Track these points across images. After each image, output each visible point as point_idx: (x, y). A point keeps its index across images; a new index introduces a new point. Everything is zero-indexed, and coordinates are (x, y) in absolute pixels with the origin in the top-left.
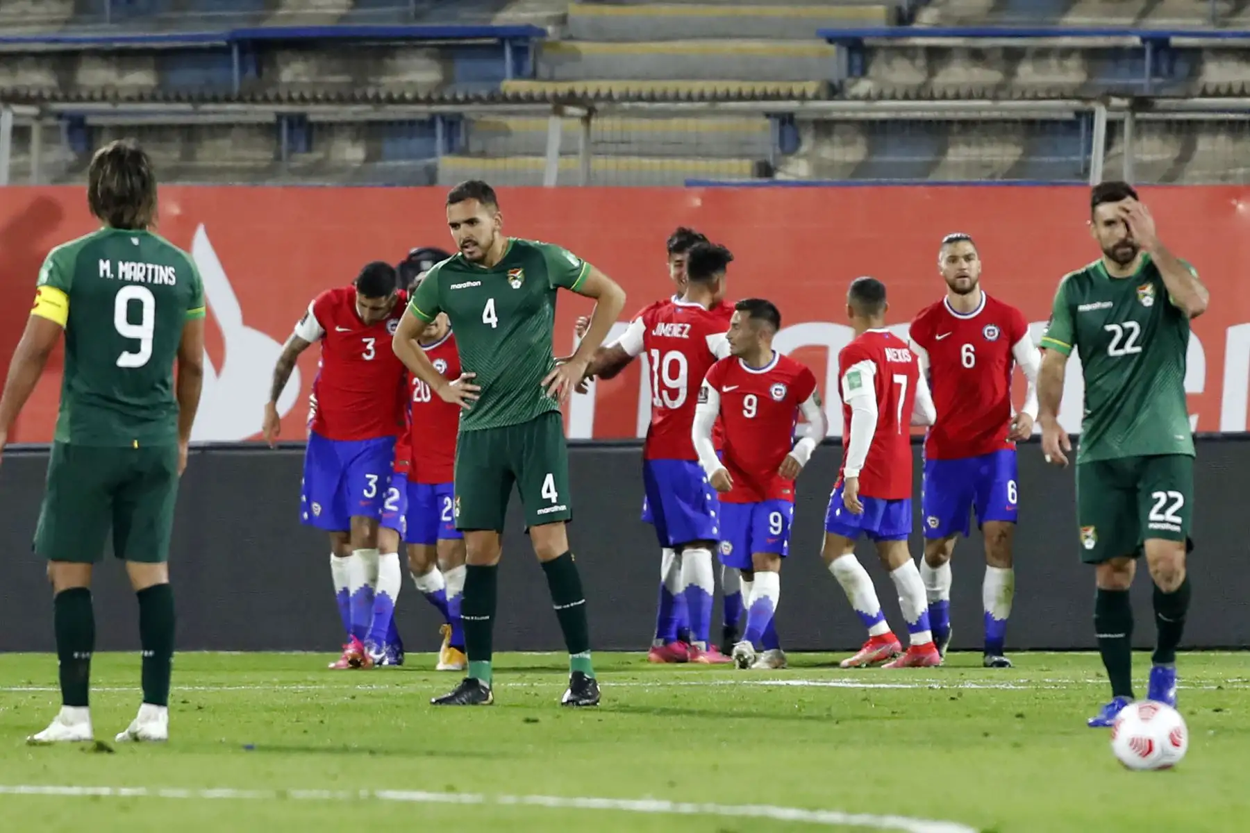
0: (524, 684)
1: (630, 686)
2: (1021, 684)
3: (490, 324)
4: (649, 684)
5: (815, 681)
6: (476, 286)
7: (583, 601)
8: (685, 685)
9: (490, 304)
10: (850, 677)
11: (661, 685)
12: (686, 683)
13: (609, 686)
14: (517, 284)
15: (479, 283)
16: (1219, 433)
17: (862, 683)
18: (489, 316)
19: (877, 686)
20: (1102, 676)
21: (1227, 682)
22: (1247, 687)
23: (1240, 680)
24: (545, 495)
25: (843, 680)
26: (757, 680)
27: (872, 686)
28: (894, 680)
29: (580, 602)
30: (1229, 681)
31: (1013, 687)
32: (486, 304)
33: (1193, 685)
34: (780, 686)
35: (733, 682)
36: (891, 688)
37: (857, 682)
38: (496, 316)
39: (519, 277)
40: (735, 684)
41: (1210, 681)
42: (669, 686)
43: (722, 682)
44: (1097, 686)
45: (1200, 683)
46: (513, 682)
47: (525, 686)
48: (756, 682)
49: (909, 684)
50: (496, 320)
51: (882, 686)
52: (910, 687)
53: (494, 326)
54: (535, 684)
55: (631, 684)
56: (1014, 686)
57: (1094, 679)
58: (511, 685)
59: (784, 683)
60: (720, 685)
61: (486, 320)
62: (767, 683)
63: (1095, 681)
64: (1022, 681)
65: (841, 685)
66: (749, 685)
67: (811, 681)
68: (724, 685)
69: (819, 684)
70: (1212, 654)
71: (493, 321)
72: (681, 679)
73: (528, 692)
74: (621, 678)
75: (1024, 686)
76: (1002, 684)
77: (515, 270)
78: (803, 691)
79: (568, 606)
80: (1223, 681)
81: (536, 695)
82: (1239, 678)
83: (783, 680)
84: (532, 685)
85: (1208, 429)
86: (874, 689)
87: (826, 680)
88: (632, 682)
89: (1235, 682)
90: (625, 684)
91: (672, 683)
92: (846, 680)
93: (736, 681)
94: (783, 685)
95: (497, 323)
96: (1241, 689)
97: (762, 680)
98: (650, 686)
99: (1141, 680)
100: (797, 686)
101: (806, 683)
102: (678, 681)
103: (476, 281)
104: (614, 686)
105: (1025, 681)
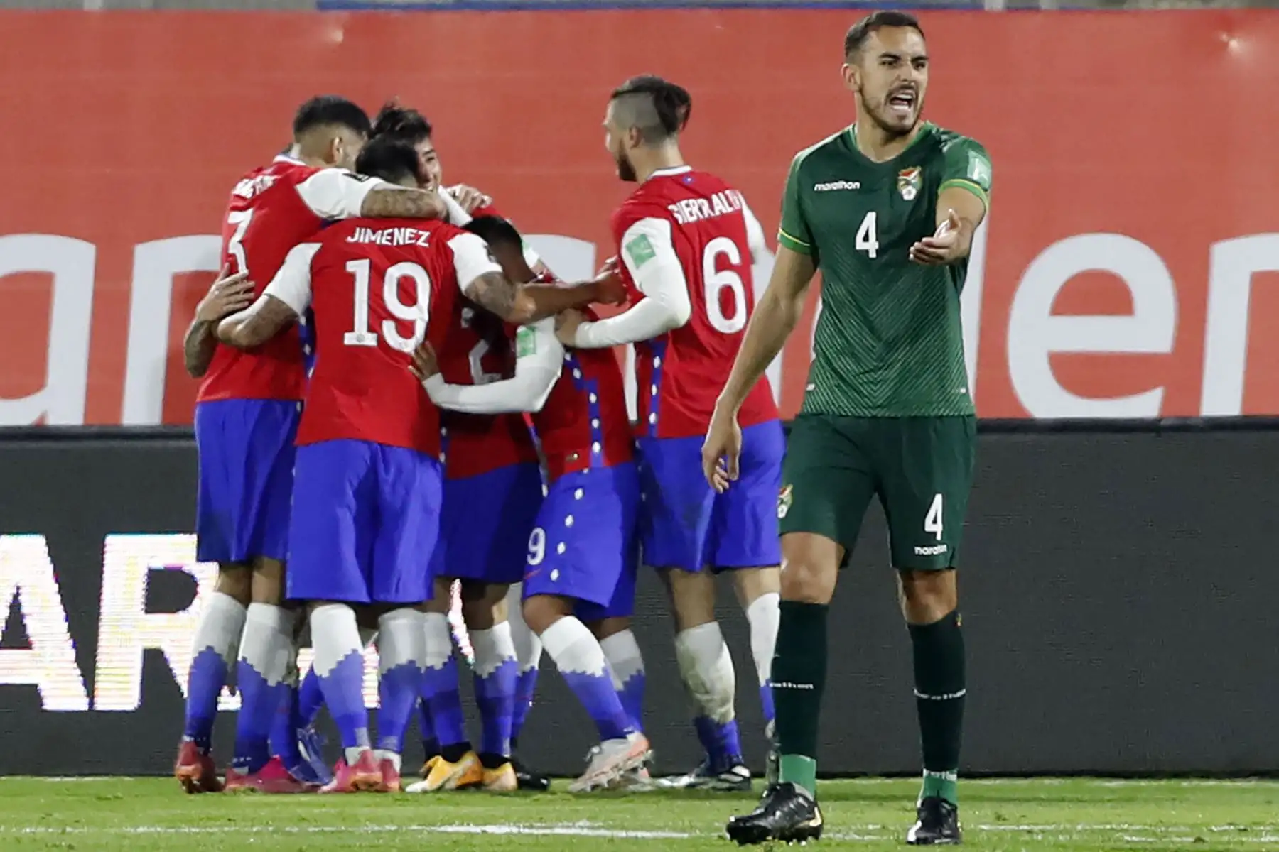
0: (50, 830)
1: (224, 832)
2: (869, 833)
3: (867, 251)
4: (255, 829)
5: (531, 827)
6: (852, 190)
7: (964, 691)
8: (314, 833)
9: (870, 220)
10: (589, 819)
11: (274, 832)
12: (317, 829)
13: (190, 832)
14: (909, 192)
15: (858, 184)
16: (1198, 417)
17: (608, 828)
18: (866, 239)
19: (632, 834)
20: (1004, 819)
21: (1212, 831)
22: (1244, 839)
23: (1232, 827)
24: (929, 527)
25: (577, 824)
26: (434, 825)
27: (623, 834)
28: (662, 825)
29: (959, 694)
30: (1215, 829)
31: (857, 837)
32: (862, 221)
33: (1154, 834)
34: (471, 835)
35: (393, 828)
36: (655, 839)
37: (599, 828)
38: (877, 240)
39: (913, 181)
40: (396, 831)
41: (1182, 828)
42: (290, 833)
43: (376, 828)
44: (996, 835)
45: (1167, 831)
46: (30, 826)
47: (52, 833)
48: (433, 828)
49: (683, 831)
50: (876, 246)
51: (640, 834)
52: (686, 835)
53: (873, 255)
54: (68, 829)
55: (226, 829)
56: (859, 835)
57: (991, 824)
58: (28, 830)
59: (478, 830)
60: (373, 832)
61: (860, 245)
62: (450, 829)
63: (993, 828)
64: (871, 827)
65: (572, 831)
66: (421, 832)
67: (524, 827)
68: (380, 832)
69: (535, 831)
70: (1185, 783)
71: (872, 246)
72: (308, 821)
73: (58, 843)
74: (209, 819)
75: (874, 835)
76: (839, 832)
77: (911, 169)
78: (510, 842)
79: (939, 698)
80: (1205, 829)
81: (71, 847)
82: (1230, 824)
83: (476, 825)
84: (64, 832)
85: (1180, 411)
86: (626, 839)
87: (549, 824)
88: (226, 826)
89: (1225, 831)
90: (216, 830)
91: (296, 829)
92: (581, 823)
93: (400, 827)
94: (478, 834)
95: (877, 251)
96: (1235, 843)
97: (443, 825)
98: (256, 833)
99: (1068, 826)
100: (500, 836)
101: (515, 830)
102: (304, 824)
103: (854, 182)
104: (198, 833)
105: (878, 827)
